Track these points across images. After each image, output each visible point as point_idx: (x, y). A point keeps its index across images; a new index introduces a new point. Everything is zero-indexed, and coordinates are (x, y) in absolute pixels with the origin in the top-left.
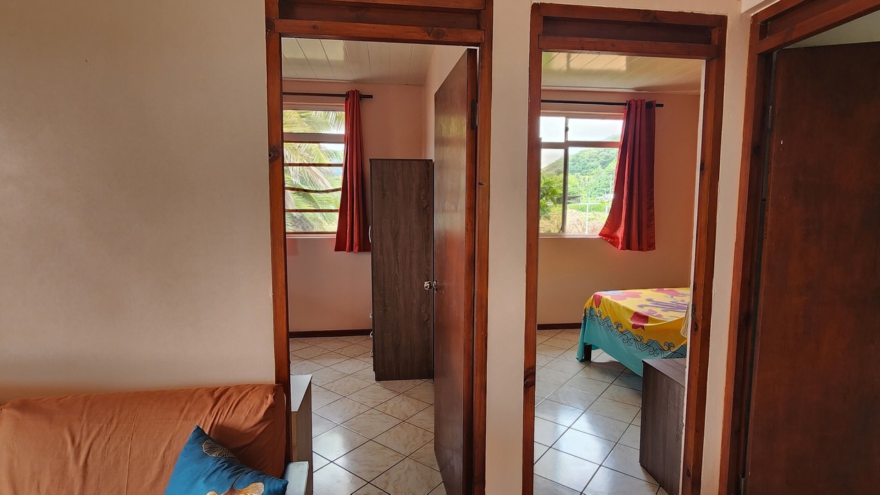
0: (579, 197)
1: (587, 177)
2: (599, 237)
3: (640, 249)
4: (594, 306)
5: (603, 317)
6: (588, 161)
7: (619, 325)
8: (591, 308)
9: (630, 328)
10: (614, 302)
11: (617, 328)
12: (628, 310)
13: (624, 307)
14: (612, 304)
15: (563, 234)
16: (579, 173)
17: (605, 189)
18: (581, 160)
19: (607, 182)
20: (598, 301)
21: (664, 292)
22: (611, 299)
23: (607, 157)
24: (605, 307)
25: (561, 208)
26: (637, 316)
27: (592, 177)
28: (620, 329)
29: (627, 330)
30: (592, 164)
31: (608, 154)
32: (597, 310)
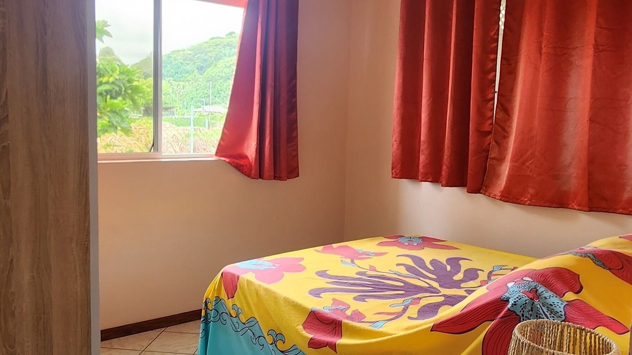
0: (173, 107)
1: (181, 83)
2: (215, 158)
3: (277, 177)
4: (223, 295)
5: (243, 319)
6: (181, 63)
7: (278, 337)
8: (218, 299)
9: (303, 346)
10: (266, 290)
11: (274, 343)
12: (296, 307)
13: (287, 301)
14: (262, 293)
15: (156, 155)
16: (171, 79)
17: (204, 100)
18: (174, 63)
19: (206, 91)
20: (231, 285)
21: (335, 252)
22: (257, 282)
23: (206, 61)
24: (246, 298)
25: (152, 121)
26: (316, 319)
27: (187, 83)
28: (280, 344)
29: (294, 347)
30: (188, 68)
31: (206, 58)
32: (229, 303)
